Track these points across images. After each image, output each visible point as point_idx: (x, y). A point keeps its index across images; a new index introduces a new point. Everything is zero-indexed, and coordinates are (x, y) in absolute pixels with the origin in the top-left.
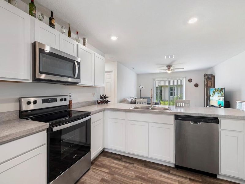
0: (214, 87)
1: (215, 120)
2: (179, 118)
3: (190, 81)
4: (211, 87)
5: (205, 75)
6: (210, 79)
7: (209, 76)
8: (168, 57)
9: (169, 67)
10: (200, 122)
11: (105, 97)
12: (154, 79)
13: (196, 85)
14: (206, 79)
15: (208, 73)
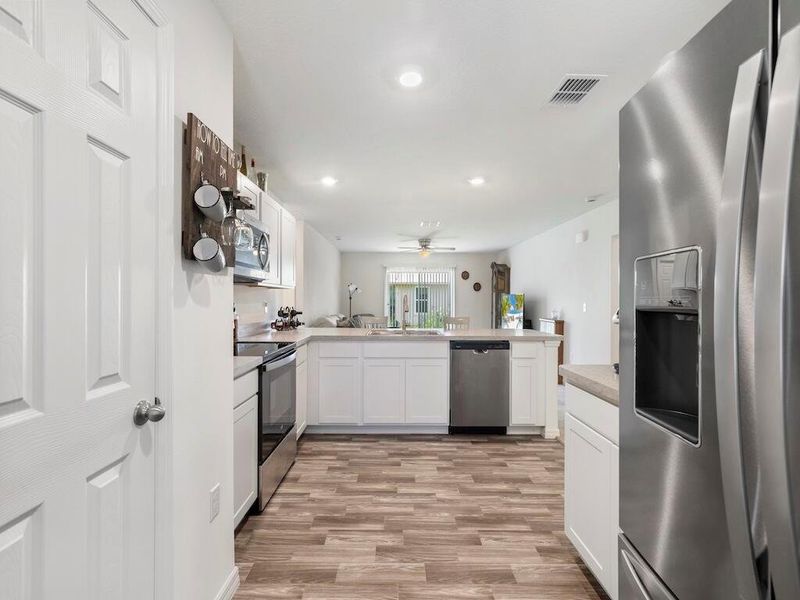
0: (508, 292)
1: (505, 345)
2: (455, 345)
3: (465, 275)
4: (503, 291)
5: (494, 265)
6: (502, 273)
7: (501, 269)
8: (426, 223)
9: (425, 243)
10: (485, 350)
11: (294, 313)
12: (385, 268)
13: (477, 287)
14: (494, 273)
15: (499, 262)
